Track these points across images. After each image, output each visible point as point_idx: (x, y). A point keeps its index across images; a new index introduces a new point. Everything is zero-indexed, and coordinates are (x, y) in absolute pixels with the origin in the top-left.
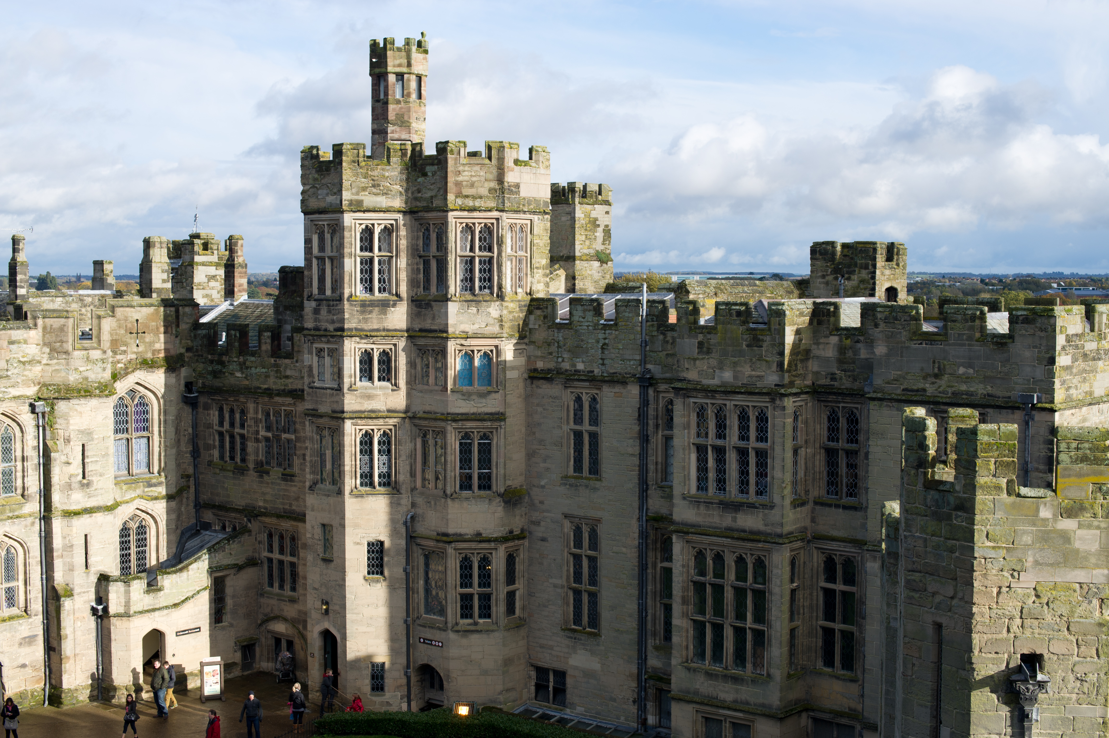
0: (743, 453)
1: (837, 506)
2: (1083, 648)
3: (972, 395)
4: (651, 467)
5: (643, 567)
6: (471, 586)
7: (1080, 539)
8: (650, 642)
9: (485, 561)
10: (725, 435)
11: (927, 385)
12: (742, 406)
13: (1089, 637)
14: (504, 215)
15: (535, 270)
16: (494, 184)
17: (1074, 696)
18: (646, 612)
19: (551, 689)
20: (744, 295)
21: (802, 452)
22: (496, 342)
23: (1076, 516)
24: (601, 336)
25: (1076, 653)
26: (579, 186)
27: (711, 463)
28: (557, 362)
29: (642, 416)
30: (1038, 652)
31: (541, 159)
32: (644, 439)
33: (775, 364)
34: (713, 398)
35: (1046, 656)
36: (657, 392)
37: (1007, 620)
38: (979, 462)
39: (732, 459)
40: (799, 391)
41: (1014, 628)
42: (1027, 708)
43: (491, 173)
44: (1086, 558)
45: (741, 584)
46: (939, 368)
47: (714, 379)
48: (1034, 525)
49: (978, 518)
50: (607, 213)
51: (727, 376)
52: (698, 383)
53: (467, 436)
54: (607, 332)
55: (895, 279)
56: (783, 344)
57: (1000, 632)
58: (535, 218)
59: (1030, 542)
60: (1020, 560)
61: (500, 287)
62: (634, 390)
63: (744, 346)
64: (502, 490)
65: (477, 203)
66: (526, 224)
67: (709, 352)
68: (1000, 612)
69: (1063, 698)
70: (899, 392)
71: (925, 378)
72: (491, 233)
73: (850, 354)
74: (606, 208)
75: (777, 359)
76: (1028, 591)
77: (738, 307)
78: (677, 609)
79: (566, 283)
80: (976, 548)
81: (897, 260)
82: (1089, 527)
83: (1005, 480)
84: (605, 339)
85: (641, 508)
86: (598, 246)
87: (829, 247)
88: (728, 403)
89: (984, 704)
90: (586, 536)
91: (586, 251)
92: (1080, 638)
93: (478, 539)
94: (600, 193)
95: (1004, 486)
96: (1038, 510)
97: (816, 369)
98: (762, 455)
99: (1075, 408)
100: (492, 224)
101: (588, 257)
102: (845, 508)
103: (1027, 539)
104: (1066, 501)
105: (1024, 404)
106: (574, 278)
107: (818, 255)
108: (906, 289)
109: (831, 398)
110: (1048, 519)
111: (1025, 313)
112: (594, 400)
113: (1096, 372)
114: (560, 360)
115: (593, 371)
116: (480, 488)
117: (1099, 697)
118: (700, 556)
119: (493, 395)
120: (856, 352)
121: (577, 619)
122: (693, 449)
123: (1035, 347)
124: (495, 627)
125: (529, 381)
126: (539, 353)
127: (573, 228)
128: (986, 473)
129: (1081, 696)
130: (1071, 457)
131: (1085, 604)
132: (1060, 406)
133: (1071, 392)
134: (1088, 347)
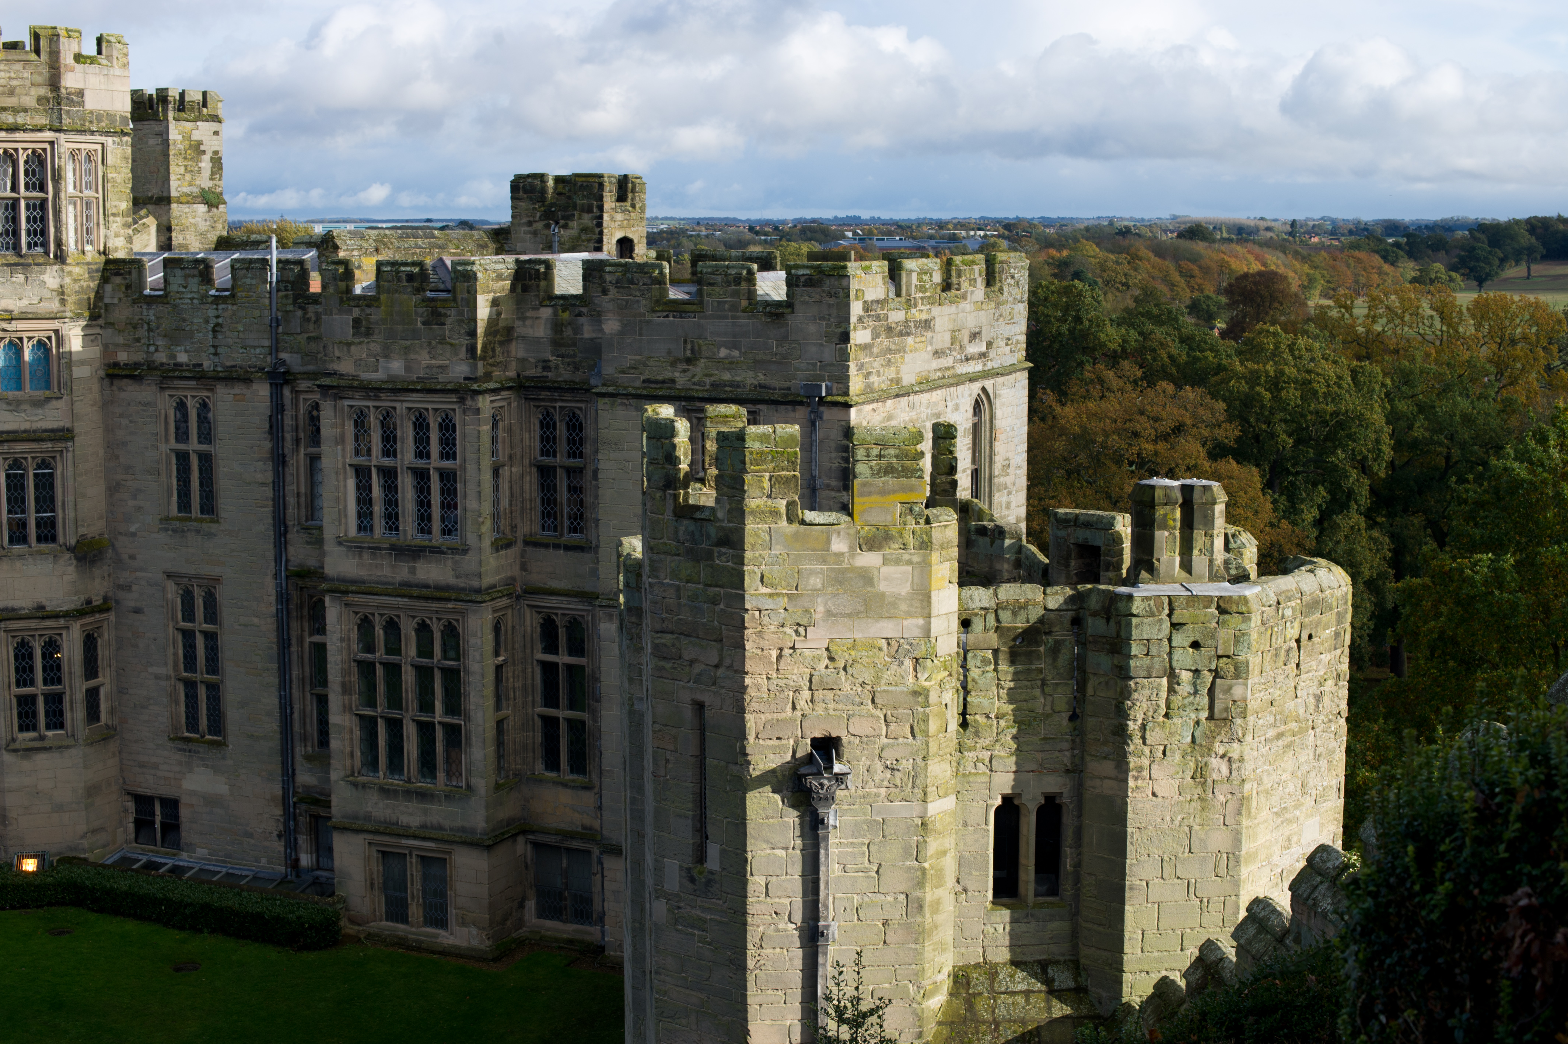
0: (421, 476)
1: (556, 546)
2: (893, 726)
3: (738, 386)
4: (291, 500)
5: (284, 644)
6: (32, 683)
7: (886, 579)
8: (299, 750)
9: (52, 646)
10: (395, 451)
11: (677, 374)
12: (418, 409)
13: (901, 711)
14: (62, 136)
15: (111, 218)
16: (44, 91)
17: (883, 791)
18: (292, 708)
19: (158, 825)
20: (418, 251)
21: (505, 472)
22: (55, 324)
23: (880, 548)
24: (211, 313)
25: (884, 733)
26: (174, 94)
27: (377, 492)
28: (148, 352)
29: (275, 428)
30: (834, 735)
31: (115, 54)
32: (279, 460)
33: (464, 349)
34: (377, 398)
35: (845, 740)
36: (296, 393)
37: (791, 693)
38: (748, 478)
39: (406, 485)
40: (498, 385)
41: (801, 704)
42: (821, 811)
43: (40, 74)
44: (894, 605)
45: (425, 661)
46: (692, 350)
47: (377, 371)
48: (824, 562)
49: (748, 555)
50: (216, 133)
51: (396, 366)
52: (355, 378)
53: (16, 464)
54: (220, 307)
55: (630, 226)
56: (474, 320)
57: (783, 711)
58: (109, 141)
59: (819, 586)
60: (807, 611)
61: (59, 244)
62: (262, 390)
63: (419, 324)
64: (73, 541)
65: (20, 119)
66: (96, 151)
67: (369, 333)
68: (782, 683)
69: (869, 794)
70: (638, 384)
71: (673, 364)
72: (42, 163)
73: (568, 332)
74: (214, 126)
75: (465, 341)
76: (819, 652)
77: (408, 269)
78: (335, 701)
79: (158, 236)
80: (747, 597)
81: (632, 199)
82: (898, 562)
83: (784, 502)
84: (217, 317)
85: (278, 560)
86: (204, 182)
87: (537, 182)
88: (398, 405)
89: (764, 809)
90: (199, 603)
91: (186, 189)
92: (889, 713)
93: (40, 614)
94: (205, 105)
95: (783, 510)
96: (828, 542)
97: (521, 354)
98: (449, 478)
99: (877, 401)
100: (44, 150)
101: (189, 199)
102: (567, 548)
103: (816, 582)
104: (866, 528)
105: (808, 397)
106: (169, 229)
107: (521, 193)
108: (645, 241)
109: (544, 394)
110: (843, 554)
111: (808, 272)
112: (204, 406)
113: (905, 352)
114: (152, 349)
115: (201, 365)
116: (39, 539)
117: (916, 791)
118: (365, 625)
119: (54, 403)
120: (577, 330)
121: (192, 723)
122: (351, 472)
123: (822, 318)
124: (70, 741)
125: (107, 382)
126: (121, 340)
127: (167, 156)
128: (758, 493)
129: (893, 790)
130: (871, 468)
131: (894, 667)
132: (856, 399)
133: (871, 379)
134: (892, 317)
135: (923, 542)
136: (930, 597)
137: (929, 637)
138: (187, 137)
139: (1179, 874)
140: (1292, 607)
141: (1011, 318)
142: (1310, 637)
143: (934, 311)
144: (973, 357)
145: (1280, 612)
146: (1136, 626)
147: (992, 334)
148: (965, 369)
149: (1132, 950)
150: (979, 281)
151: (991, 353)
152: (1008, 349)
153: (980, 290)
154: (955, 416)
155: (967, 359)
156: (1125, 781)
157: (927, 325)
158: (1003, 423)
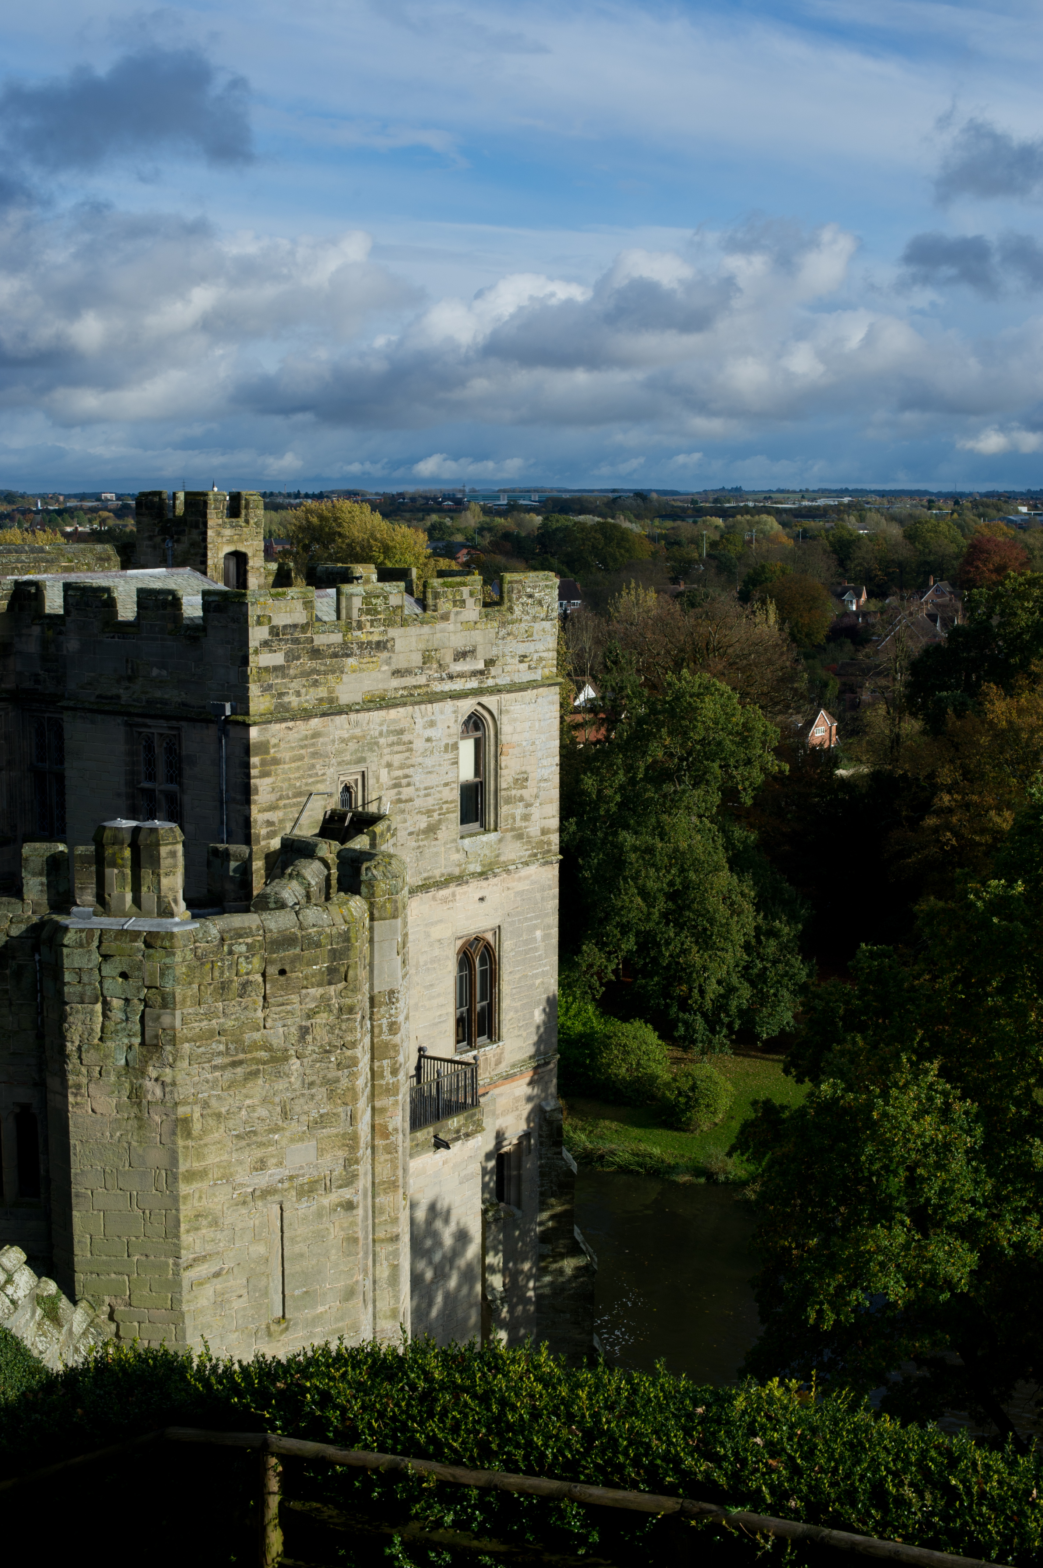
3: (166, 704)
11: (121, 691)
46: (132, 669)
55: (242, 541)
70: (93, 699)
71: (118, 681)
73: (52, 649)
81: (246, 515)
87: (156, 499)
97: (18, 668)
99: (292, 720)
105: (216, 716)
107: (144, 511)
108: (262, 554)
109: (35, 705)
111: (216, 598)
113: (342, 672)
123: (228, 643)
132: (257, 719)
133: (286, 699)
134: (321, 640)
139: (121, 1185)
140: (247, 944)
141: (529, 636)
142: (282, 972)
143: (393, 632)
144: (461, 675)
145: (226, 948)
146: (67, 956)
147: (494, 652)
148: (448, 686)
149: (82, 1253)
150: (470, 602)
151: (493, 671)
152: (524, 666)
153: (472, 611)
154: (429, 733)
155: (451, 677)
156: (66, 1097)
157: (381, 646)
158: (516, 738)
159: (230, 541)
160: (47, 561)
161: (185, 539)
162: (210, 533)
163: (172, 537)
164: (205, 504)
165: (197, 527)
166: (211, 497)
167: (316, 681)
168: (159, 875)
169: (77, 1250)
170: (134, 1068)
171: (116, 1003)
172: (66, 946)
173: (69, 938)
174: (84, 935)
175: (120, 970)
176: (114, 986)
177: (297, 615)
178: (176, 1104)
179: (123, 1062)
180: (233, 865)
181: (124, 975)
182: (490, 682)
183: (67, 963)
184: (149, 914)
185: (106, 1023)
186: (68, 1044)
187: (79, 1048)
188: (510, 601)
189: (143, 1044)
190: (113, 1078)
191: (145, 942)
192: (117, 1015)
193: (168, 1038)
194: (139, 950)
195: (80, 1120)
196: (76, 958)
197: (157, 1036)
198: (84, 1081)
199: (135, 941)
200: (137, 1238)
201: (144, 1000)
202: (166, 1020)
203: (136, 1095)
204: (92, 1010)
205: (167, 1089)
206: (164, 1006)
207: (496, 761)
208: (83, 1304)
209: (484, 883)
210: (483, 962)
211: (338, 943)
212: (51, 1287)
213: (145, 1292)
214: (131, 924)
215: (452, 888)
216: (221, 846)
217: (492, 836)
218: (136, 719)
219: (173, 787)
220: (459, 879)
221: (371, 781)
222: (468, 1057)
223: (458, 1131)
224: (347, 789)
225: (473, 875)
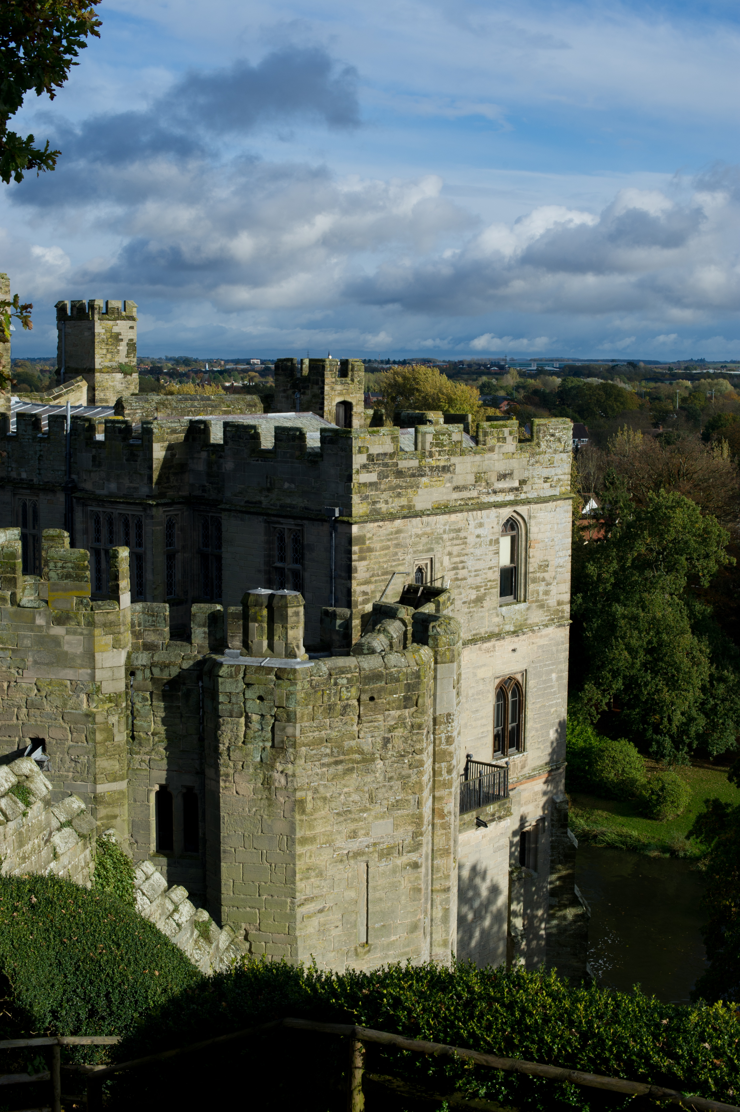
2: (75, 734)
3: (294, 508)
7: (68, 643)
10: (113, 540)
11: (263, 498)
12: (124, 514)
13: (79, 725)
17: (71, 774)
21: (179, 556)
23: (64, 624)
24: (38, 448)
25: (70, 738)
28: (8, 471)
29: (67, 521)
30: (41, 737)
33: (146, 477)
34: (104, 506)
35: (47, 740)
37: (16, 710)
41: (22, 716)
44: (73, 660)
46: (270, 483)
47: (103, 489)
48: (32, 630)
50: (132, 328)
51: (113, 486)
52: (92, 493)
54: (42, 444)
55: (348, 394)
56: (151, 459)
57: (11, 720)
59: (30, 645)
60: (23, 660)
62: (61, 497)
63: (124, 460)
67: (100, 465)
68: (10, 703)
69: (62, 775)
70: (243, 503)
71: (261, 491)
73: (215, 468)
74: (131, 323)
75: (146, 472)
76: (31, 685)
77: (121, 425)
79: (88, 394)
81: (352, 376)
82: (75, 633)
83: (10, 593)
84: (41, 451)
86: (122, 359)
87: (289, 364)
91: (107, 364)
92: (72, 726)
94: (125, 310)
95: (8, 597)
96: (34, 619)
97: (191, 481)
98: (139, 559)
99: (382, 520)
101: (109, 370)
103: (27, 642)
104: (56, 611)
105: (329, 517)
106: (95, 389)
107: (280, 371)
109: (202, 508)
110: (42, 626)
111: (330, 434)
112: (36, 506)
113: (418, 487)
114: (10, 469)
115: (32, 480)
117: (90, 776)
120: (220, 466)
122: (92, 552)
123: (338, 465)
127: (93, 342)
129: (76, 774)
130: (58, 574)
131: (74, 698)
132: (357, 519)
133: (378, 506)
134: (403, 464)
135: (89, 622)
136: (94, 656)
137: (94, 681)
138: (109, 330)
139: (255, 846)
140: (347, 678)
141: (551, 463)
142: (372, 699)
143: (454, 460)
144: (502, 491)
145: (332, 681)
146: (222, 684)
147: (526, 475)
148: (493, 498)
149: (227, 892)
150: (509, 439)
151: (525, 488)
152: (547, 485)
153: (511, 445)
154: (479, 531)
155: (495, 492)
156: (219, 782)
157: (445, 469)
158: (540, 536)
159: (340, 394)
160: (212, 407)
161: (309, 392)
162: (326, 388)
163: (300, 391)
164: (323, 367)
165: (317, 384)
166: (327, 363)
167: (400, 493)
168: (286, 628)
169: (223, 890)
170: (266, 764)
171: (255, 718)
172: (221, 677)
173: (223, 671)
174: (233, 669)
175: (258, 694)
176: (253, 706)
177: (387, 446)
178: (295, 790)
179: (259, 759)
180: (339, 622)
181: (261, 698)
182: (523, 496)
183: (221, 688)
184: (279, 656)
185: (248, 731)
186: (221, 745)
187: (228, 749)
188: (538, 438)
189: (273, 746)
190: (251, 770)
191: (276, 675)
192: (255, 726)
193: (291, 743)
194: (271, 681)
195: (228, 799)
196: (228, 685)
197: (283, 742)
198: (232, 771)
199: (269, 674)
200: (266, 883)
201: (275, 716)
202: (289, 730)
203: (267, 783)
204: (238, 722)
205: (289, 779)
206: (289, 721)
207: (526, 552)
208: (227, 928)
209: (516, 639)
210: (514, 695)
211: (411, 679)
212: (205, 915)
213: (270, 921)
214: (266, 662)
215: (493, 642)
216: (331, 609)
217: (522, 606)
218: (273, 518)
219: (298, 566)
220: (498, 636)
221: (437, 565)
222: (502, 762)
223: (493, 815)
224: (420, 570)
225: (508, 633)
